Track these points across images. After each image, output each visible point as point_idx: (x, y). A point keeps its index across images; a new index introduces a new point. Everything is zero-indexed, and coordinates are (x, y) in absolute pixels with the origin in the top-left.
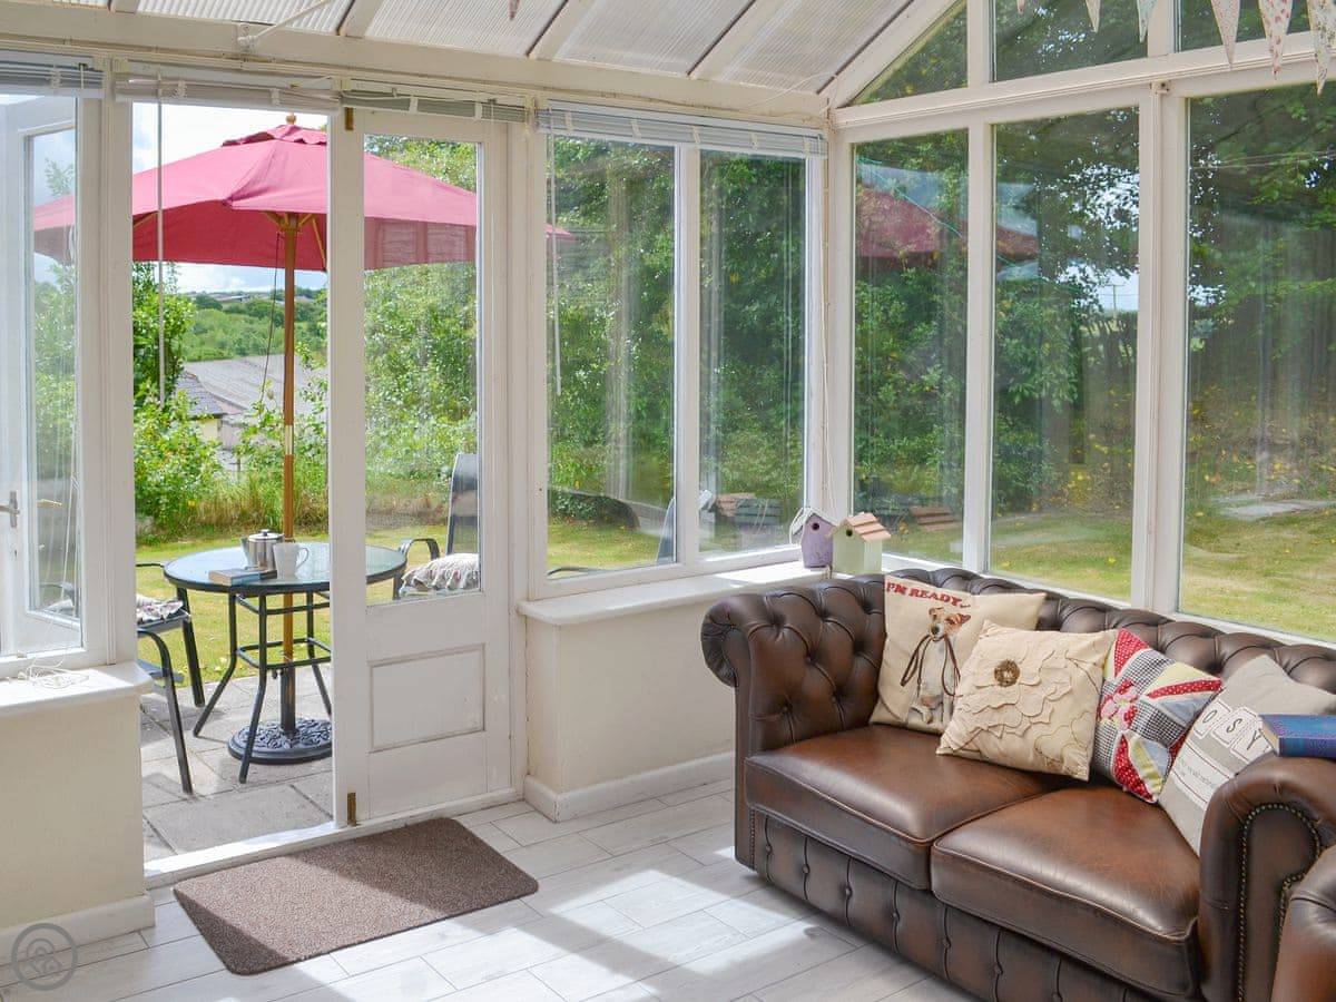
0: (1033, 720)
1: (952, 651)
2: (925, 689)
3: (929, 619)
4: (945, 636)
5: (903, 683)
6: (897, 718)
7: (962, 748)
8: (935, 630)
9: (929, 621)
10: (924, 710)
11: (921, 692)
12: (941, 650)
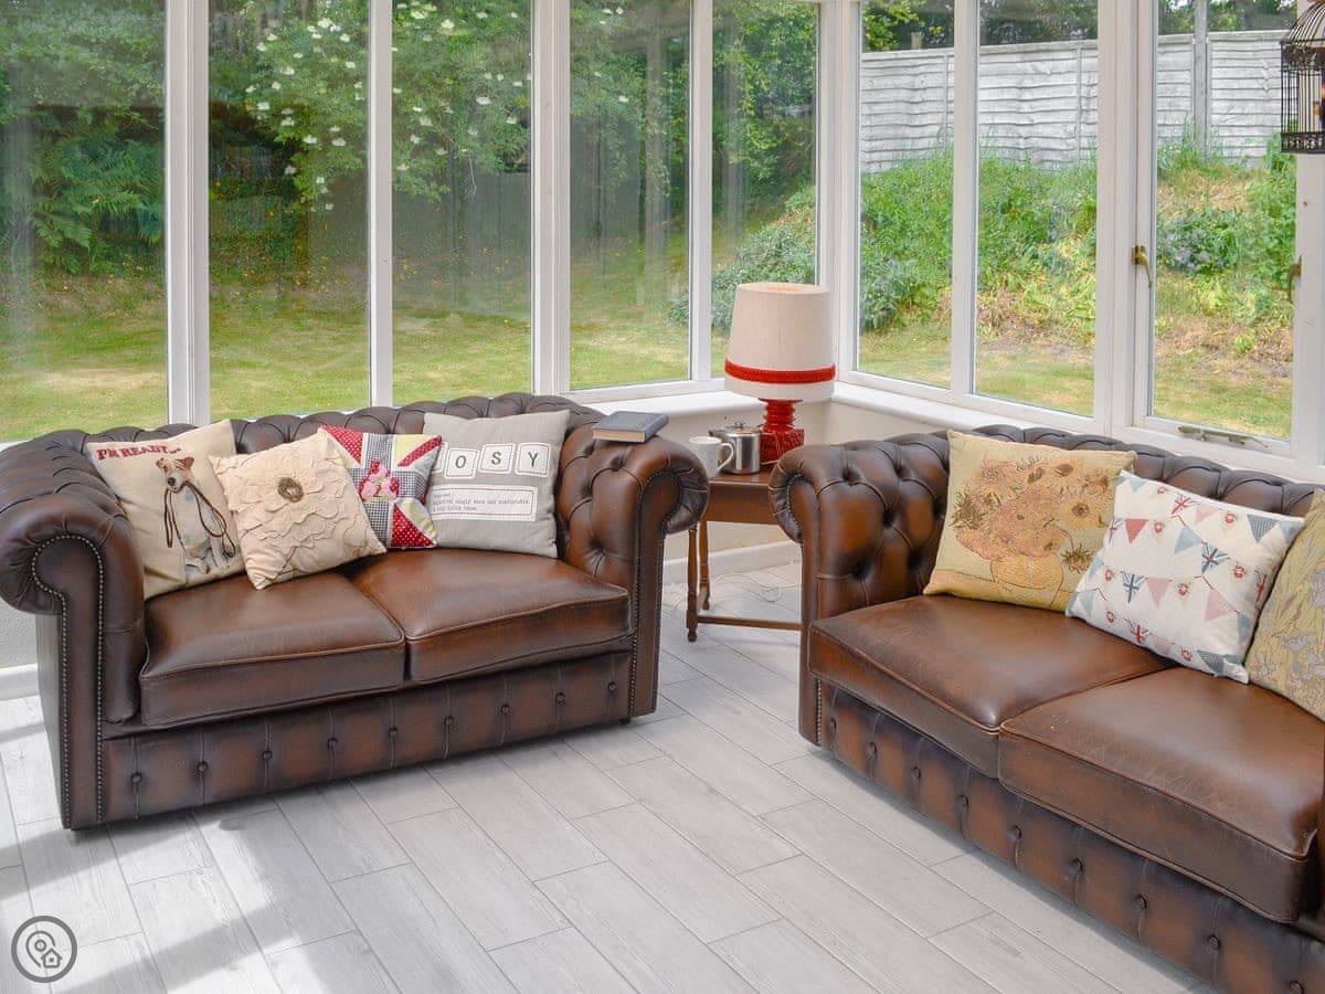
0: (336, 520)
1: (201, 495)
2: (188, 541)
3: (159, 471)
4: (187, 483)
5: (170, 544)
6: (177, 581)
7: (280, 574)
8: (172, 481)
9: (163, 476)
10: (197, 562)
11: (186, 547)
12: (188, 499)
